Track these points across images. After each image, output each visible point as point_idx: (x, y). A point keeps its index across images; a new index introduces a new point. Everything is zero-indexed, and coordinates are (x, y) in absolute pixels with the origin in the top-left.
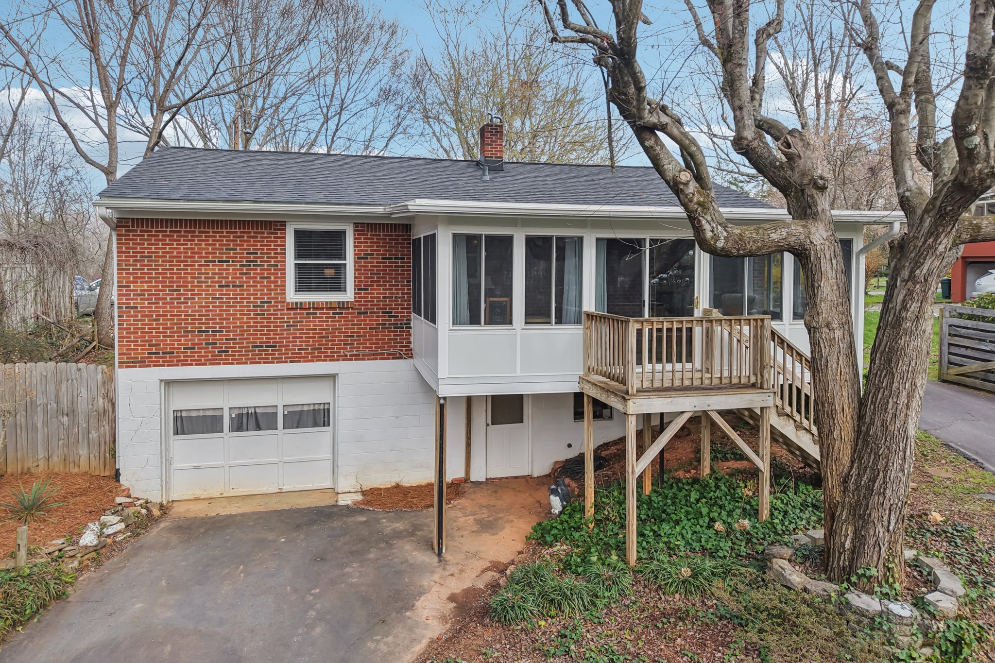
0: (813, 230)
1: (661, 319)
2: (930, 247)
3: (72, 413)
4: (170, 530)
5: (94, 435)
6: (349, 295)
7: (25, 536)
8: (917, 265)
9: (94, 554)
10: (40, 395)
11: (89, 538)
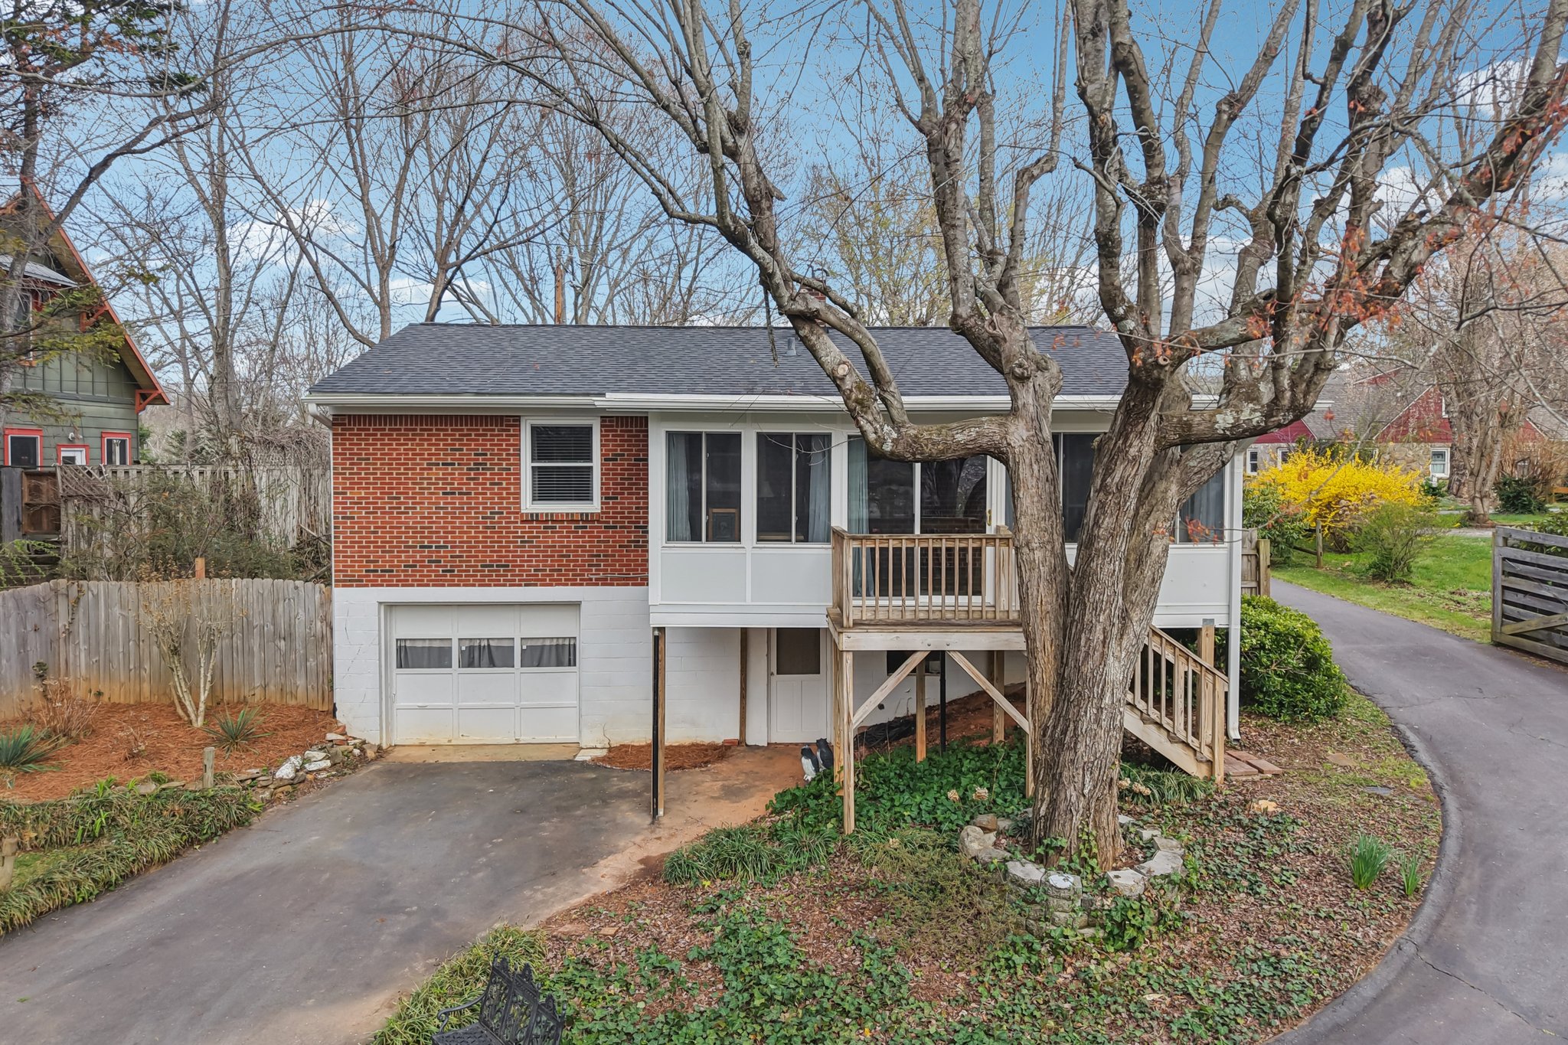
0: (1012, 429)
1: (885, 536)
2: (1120, 451)
3: (289, 637)
4: (378, 773)
5: (312, 663)
6: (594, 506)
7: (211, 756)
8: (1109, 472)
9: (289, 788)
10: (256, 616)
11: (286, 771)
